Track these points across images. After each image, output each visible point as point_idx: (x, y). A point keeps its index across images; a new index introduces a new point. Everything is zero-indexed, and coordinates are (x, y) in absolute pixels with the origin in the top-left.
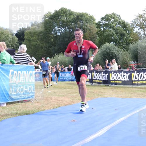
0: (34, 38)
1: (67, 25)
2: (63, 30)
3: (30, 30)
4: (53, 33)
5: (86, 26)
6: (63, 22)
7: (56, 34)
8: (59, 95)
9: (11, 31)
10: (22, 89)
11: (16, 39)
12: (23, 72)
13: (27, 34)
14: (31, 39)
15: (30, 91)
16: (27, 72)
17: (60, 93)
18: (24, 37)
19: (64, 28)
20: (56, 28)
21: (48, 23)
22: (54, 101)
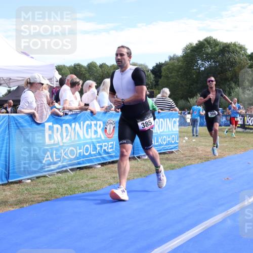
0: (173, 74)
1: (212, 58)
2: (207, 64)
3: (168, 65)
4: (195, 68)
5: (234, 59)
6: (207, 54)
7: (199, 69)
8: (205, 146)
9: (146, 67)
10: (165, 138)
11: (152, 76)
12: (165, 119)
13: (165, 70)
14: (170, 76)
15: (173, 140)
16: (170, 120)
17: (207, 142)
18: (161, 73)
19: (208, 62)
20: (199, 62)
21: (190, 56)
22: (201, 152)
